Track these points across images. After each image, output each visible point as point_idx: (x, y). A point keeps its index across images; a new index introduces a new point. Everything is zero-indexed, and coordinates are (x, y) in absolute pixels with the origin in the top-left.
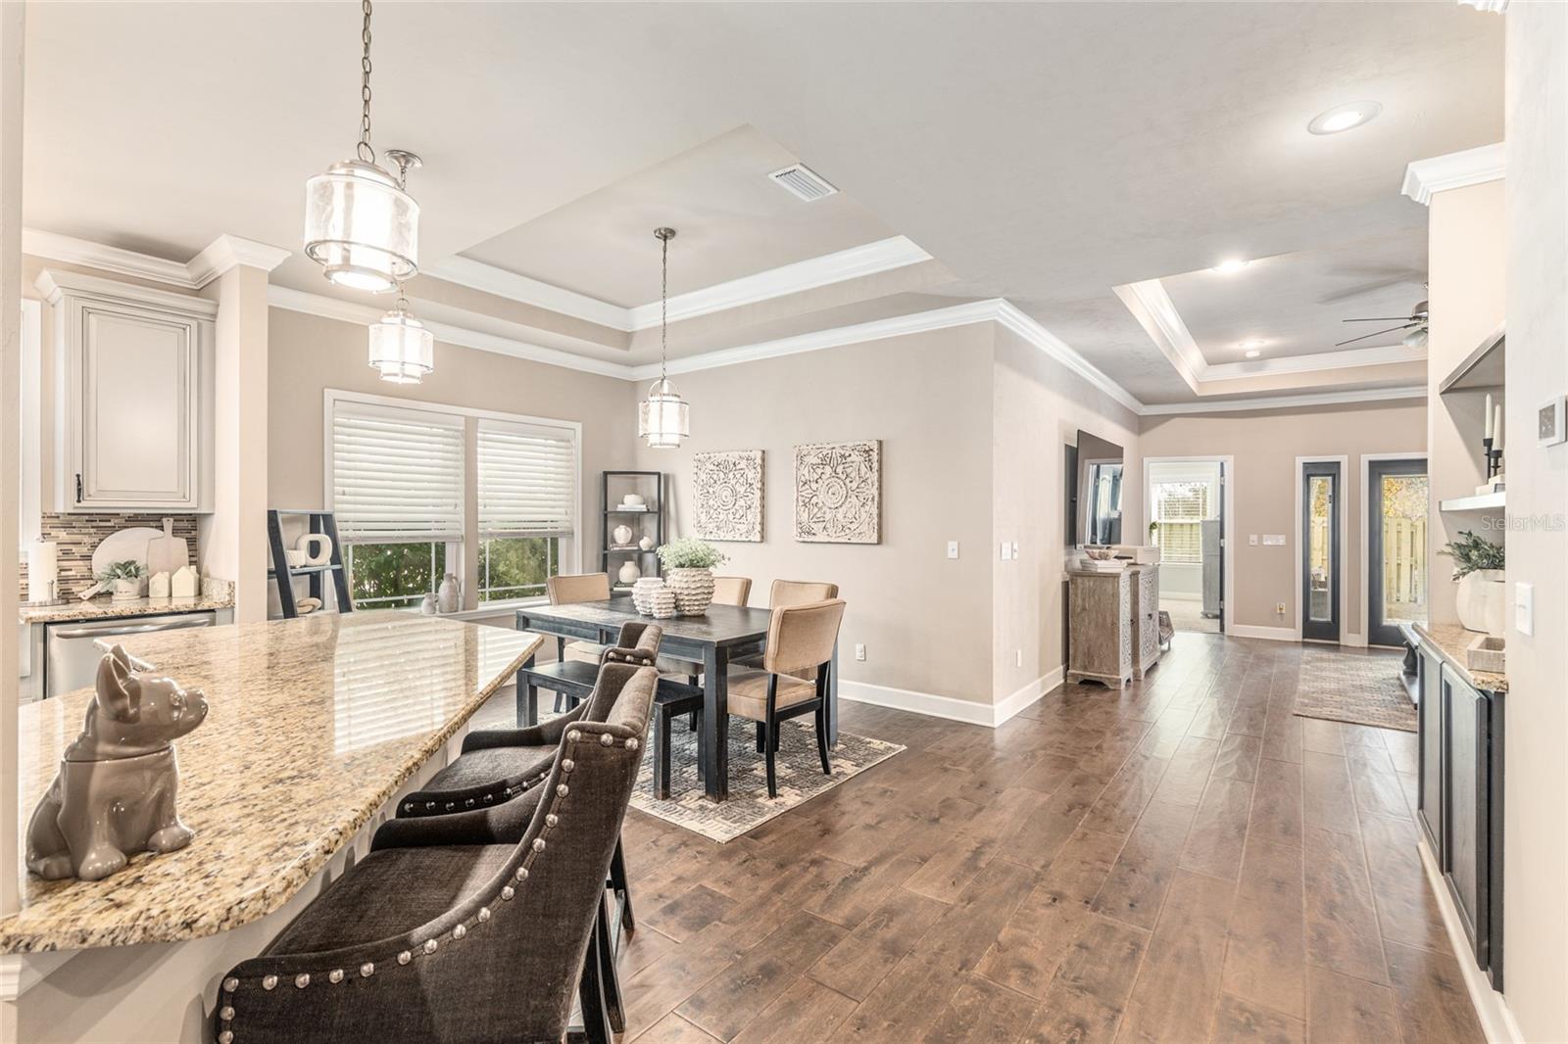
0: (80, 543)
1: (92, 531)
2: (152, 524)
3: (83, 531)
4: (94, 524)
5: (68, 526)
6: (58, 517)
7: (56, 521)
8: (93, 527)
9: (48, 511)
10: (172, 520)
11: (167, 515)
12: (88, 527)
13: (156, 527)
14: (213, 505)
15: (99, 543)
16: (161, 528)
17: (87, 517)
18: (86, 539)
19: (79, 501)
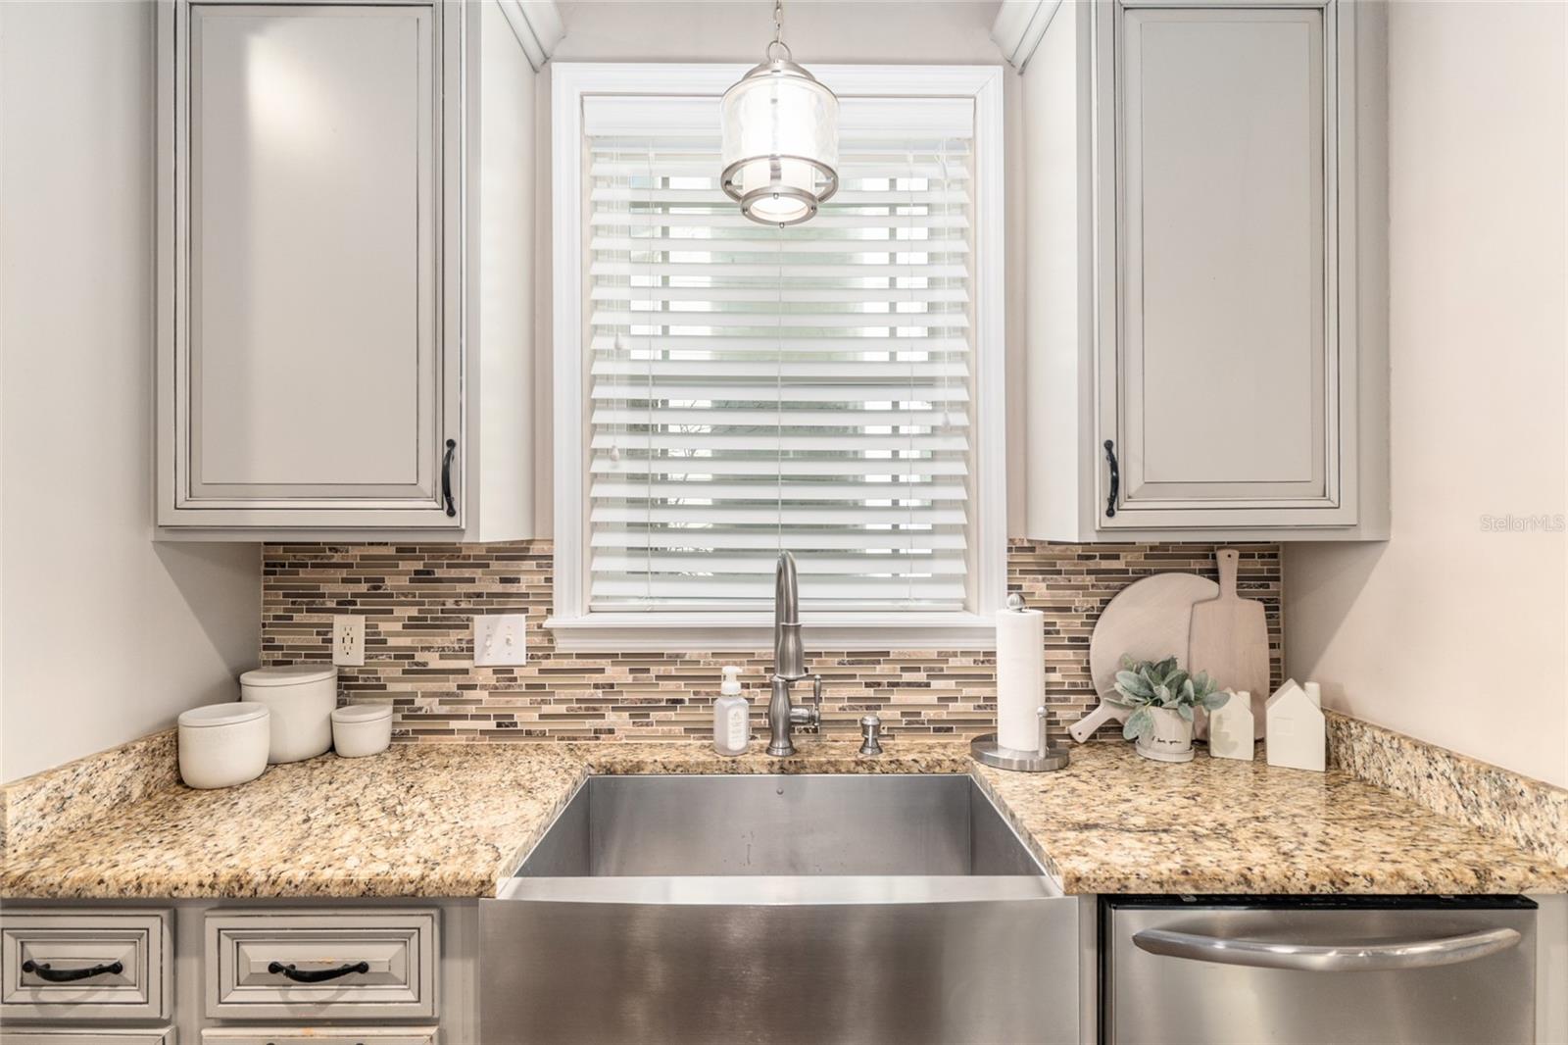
0: (1068, 609)
1: (1089, 580)
2: (1196, 565)
3: (1076, 580)
4: (1092, 565)
5: (1048, 569)
6: (1032, 549)
7: (1027, 558)
8: (1090, 572)
9: (1019, 535)
10: (1236, 554)
11: (1222, 545)
12: (1080, 573)
13: (1201, 572)
14: (1385, 518)
15: (1102, 609)
16: (1214, 574)
17: (1079, 550)
18: (1079, 600)
19: (1110, 513)
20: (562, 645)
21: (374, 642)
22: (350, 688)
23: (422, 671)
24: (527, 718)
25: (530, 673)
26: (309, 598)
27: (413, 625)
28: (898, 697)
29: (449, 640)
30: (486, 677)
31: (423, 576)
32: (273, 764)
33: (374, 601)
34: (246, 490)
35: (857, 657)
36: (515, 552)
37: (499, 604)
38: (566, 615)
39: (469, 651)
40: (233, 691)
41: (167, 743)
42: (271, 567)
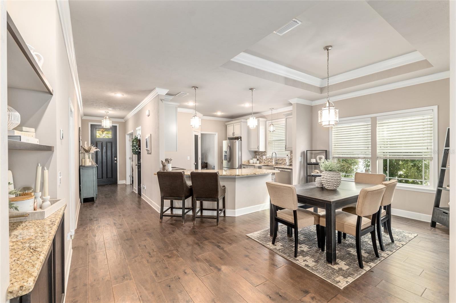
20: (267, 158)
21: (259, 157)
22: (258, 160)
23: (261, 159)
24: (266, 162)
25: (266, 159)
26: (256, 154)
27: (261, 156)
28: (284, 162)
29: (262, 157)
30: (264, 160)
31: (261, 153)
32: (253, 163)
33: (259, 155)
34: (251, 148)
35: (282, 159)
36: (265, 152)
37: (264, 155)
38: (268, 156)
39: (263, 158)
40: (252, 159)
41: (249, 161)
42: (255, 153)
